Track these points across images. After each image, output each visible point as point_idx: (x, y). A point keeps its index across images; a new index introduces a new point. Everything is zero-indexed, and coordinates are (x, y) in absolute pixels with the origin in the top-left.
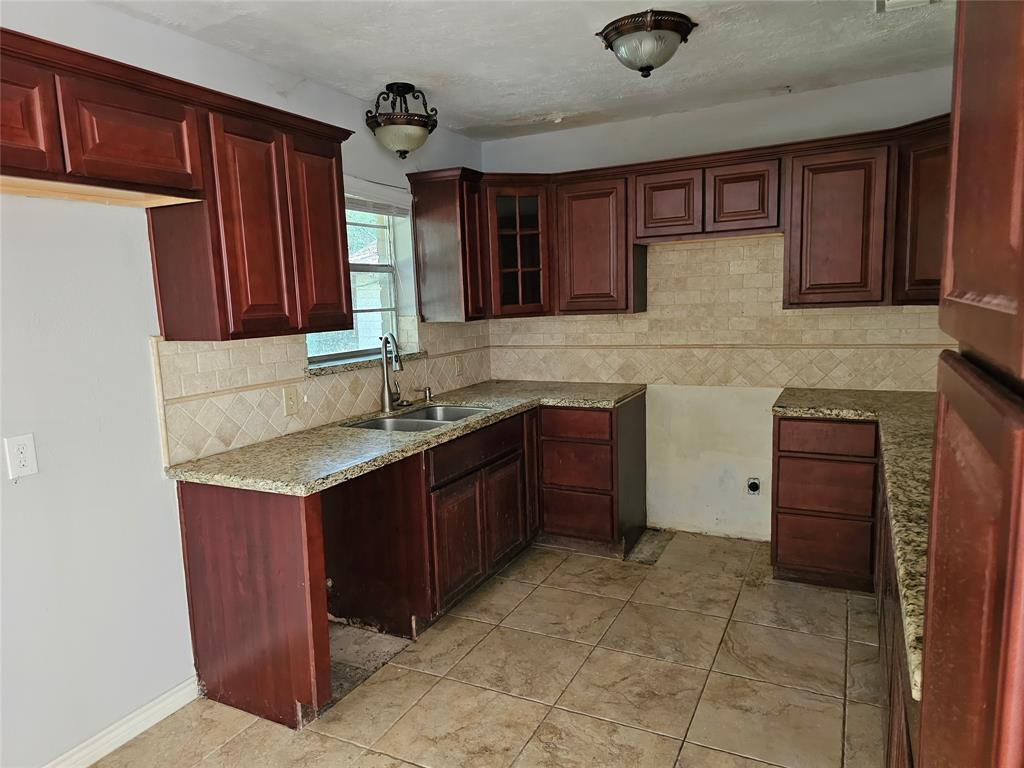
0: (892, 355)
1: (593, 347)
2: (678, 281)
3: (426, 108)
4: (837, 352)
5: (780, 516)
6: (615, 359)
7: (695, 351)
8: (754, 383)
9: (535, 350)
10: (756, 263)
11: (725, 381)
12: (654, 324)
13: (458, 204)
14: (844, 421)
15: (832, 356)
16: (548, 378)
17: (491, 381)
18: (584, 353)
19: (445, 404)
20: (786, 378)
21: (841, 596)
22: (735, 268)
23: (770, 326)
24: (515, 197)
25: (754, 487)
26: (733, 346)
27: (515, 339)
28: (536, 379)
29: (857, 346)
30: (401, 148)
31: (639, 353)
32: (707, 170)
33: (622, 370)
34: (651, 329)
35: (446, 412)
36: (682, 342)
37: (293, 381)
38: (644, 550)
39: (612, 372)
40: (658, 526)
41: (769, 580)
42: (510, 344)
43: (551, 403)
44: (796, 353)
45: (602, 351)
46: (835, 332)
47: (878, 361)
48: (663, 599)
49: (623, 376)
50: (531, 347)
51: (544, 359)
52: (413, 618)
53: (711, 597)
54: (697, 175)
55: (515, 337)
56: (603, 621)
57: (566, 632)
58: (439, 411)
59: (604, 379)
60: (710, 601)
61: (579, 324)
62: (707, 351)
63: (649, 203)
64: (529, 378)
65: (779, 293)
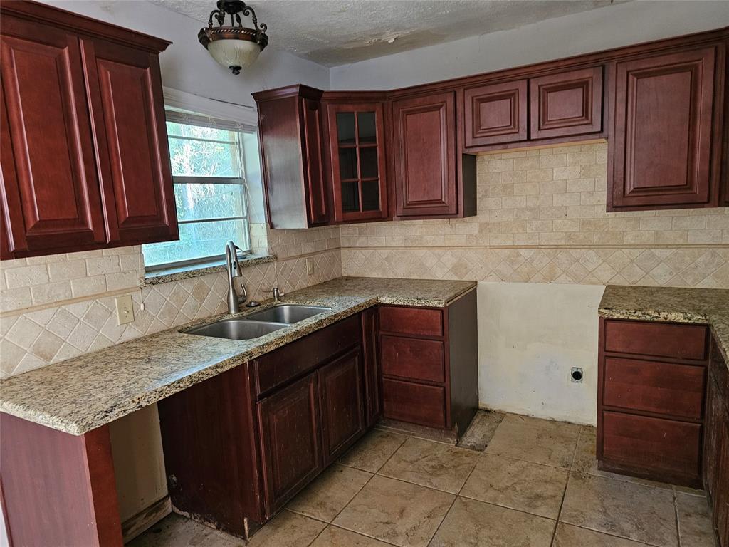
0: (713, 254)
1: (428, 248)
2: (505, 187)
3: (255, 23)
4: (658, 252)
5: (605, 413)
6: (449, 259)
7: (522, 251)
8: (578, 280)
9: (379, 251)
10: (578, 169)
11: (550, 278)
12: (484, 227)
13: (298, 119)
14: (672, 323)
15: (653, 255)
16: (391, 276)
17: (342, 278)
18: (422, 253)
19: (291, 303)
20: (609, 276)
21: (667, 492)
22: (559, 174)
23: (592, 228)
24: (353, 113)
25: (577, 376)
26: (558, 247)
27: (361, 242)
28: (380, 276)
29: (679, 246)
30: (234, 63)
31: (470, 253)
32: (532, 80)
33: (455, 269)
34: (480, 231)
35: (292, 310)
36: (509, 243)
37: (128, 290)
38: (476, 434)
39: (446, 270)
40: (489, 408)
41: (594, 471)
42: (357, 245)
43: (388, 301)
44: (618, 253)
45: (437, 251)
46: (657, 233)
47: (700, 260)
48: (492, 493)
49: (456, 274)
50: (375, 248)
51: (387, 259)
52: (245, 520)
53: (539, 491)
54: (522, 86)
55: (361, 239)
56: (431, 520)
57: (395, 535)
58: (286, 310)
59: (439, 276)
60: (538, 497)
61: (416, 227)
62: (532, 251)
63: (476, 115)
64: (374, 275)
65: (602, 197)
